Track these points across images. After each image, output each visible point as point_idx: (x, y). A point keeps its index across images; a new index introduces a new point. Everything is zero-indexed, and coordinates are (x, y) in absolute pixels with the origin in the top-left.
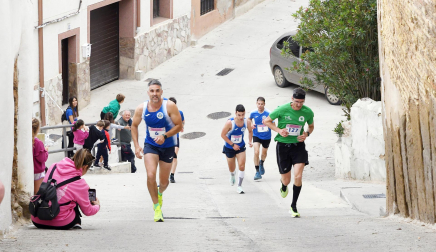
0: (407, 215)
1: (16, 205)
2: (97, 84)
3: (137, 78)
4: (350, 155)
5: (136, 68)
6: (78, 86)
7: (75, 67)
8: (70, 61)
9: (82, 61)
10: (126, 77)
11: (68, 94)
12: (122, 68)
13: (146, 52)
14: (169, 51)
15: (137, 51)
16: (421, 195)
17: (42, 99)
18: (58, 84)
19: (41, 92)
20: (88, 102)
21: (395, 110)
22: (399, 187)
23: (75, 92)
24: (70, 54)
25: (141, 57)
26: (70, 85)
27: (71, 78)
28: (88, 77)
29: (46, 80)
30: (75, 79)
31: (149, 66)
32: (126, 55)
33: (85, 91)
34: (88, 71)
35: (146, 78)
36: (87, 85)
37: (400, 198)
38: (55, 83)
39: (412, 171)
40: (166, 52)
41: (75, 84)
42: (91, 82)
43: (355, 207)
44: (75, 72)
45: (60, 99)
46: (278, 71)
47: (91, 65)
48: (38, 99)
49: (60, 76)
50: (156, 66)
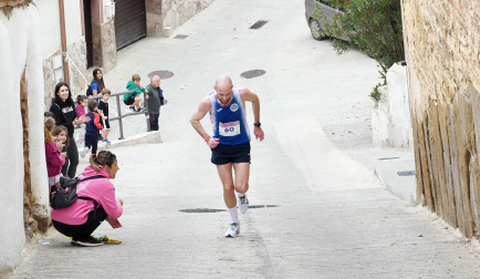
0: (434, 209)
1: (31, 219)
2: (123, 44)
3: (165, 35)
4: (387, 122)
5: (164, 24)
6: (103, 47)
7: (99, 27)
8: (93, 21)
9: (106, 21)
10: (154, 34)
11: (93, 56)
12: (148, 24)
13: (174, 7)
14: (199, 4)
15: (164, 6)
16: (444, 196)
17: (65, 64)
18: (82, 47)
19: (64, 57)
20: (115, 64)
21: (419, 103)
22: (426, 180)
23: (100, 54)
24: (93, 14)
25: (169, 13)
26: (94, 47)
27: (95, 40)
28: (113, 38)
29: (69, 43)
30: (100, 41)
31: (177, 22)
32: (153, 11)
33: (110, 53)
34: (113, 32)
35: (175, 35)
36: (113, 46)
37: (427, 191)
38: (78, 46)
39: (435, 169)
40: (195, 6)
41: (99, 46)
42: (117, 41)
43: (388, 188)
44: (99, 33)
45: (85, 63)
46: (314, 23)
47: (115, 24)
48: (61, 64)
49: (84, 38)
50: (185, 21)
